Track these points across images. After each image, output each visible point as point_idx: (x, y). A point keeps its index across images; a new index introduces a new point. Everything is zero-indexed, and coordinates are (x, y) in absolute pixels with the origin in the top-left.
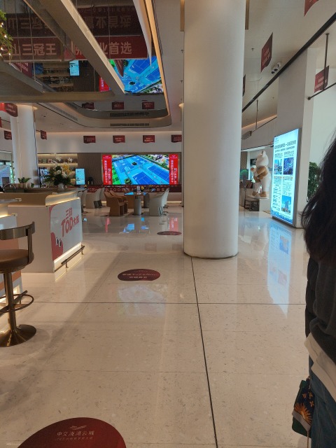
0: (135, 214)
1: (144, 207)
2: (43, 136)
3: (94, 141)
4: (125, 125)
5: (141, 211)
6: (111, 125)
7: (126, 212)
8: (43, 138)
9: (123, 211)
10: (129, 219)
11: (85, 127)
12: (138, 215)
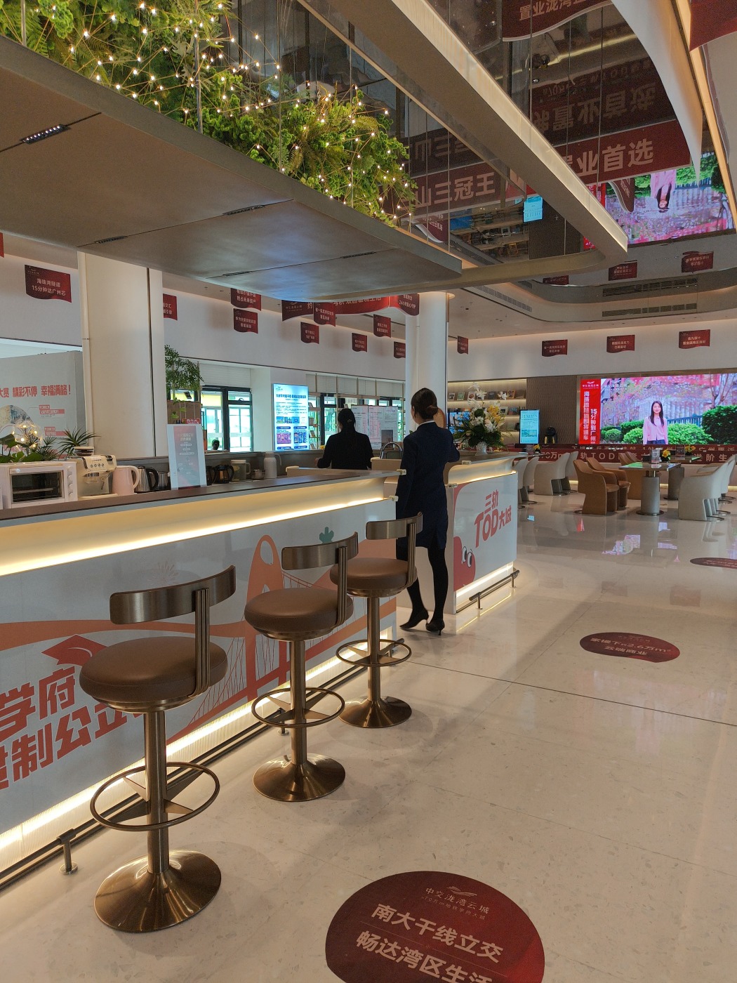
0: (644, 512)
1: (670, 497)
2: (463, 346)
3: (564, 352)
4: (637, 311)
5: (658, 505)
6: (605, 314)
7: (622, 505)
8: (460, 351)
9: (615, 503)
10: (627, 522)
11: (547, 324)
12: (652, 515)
